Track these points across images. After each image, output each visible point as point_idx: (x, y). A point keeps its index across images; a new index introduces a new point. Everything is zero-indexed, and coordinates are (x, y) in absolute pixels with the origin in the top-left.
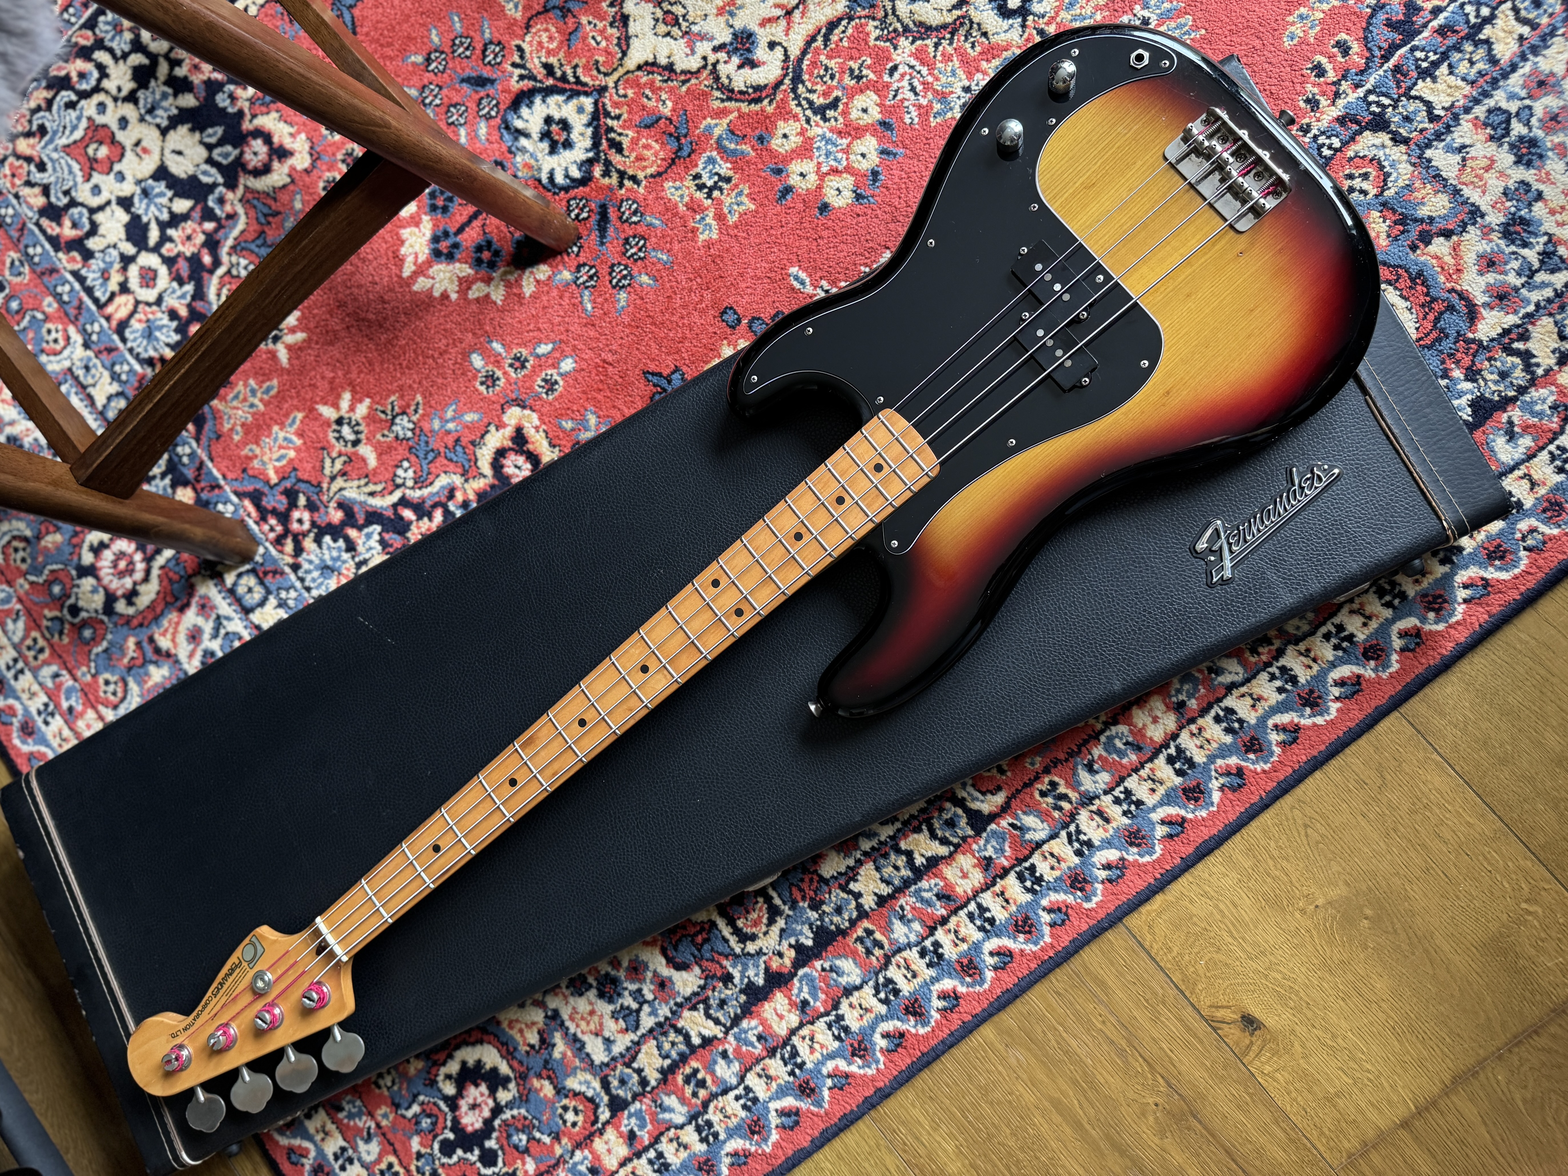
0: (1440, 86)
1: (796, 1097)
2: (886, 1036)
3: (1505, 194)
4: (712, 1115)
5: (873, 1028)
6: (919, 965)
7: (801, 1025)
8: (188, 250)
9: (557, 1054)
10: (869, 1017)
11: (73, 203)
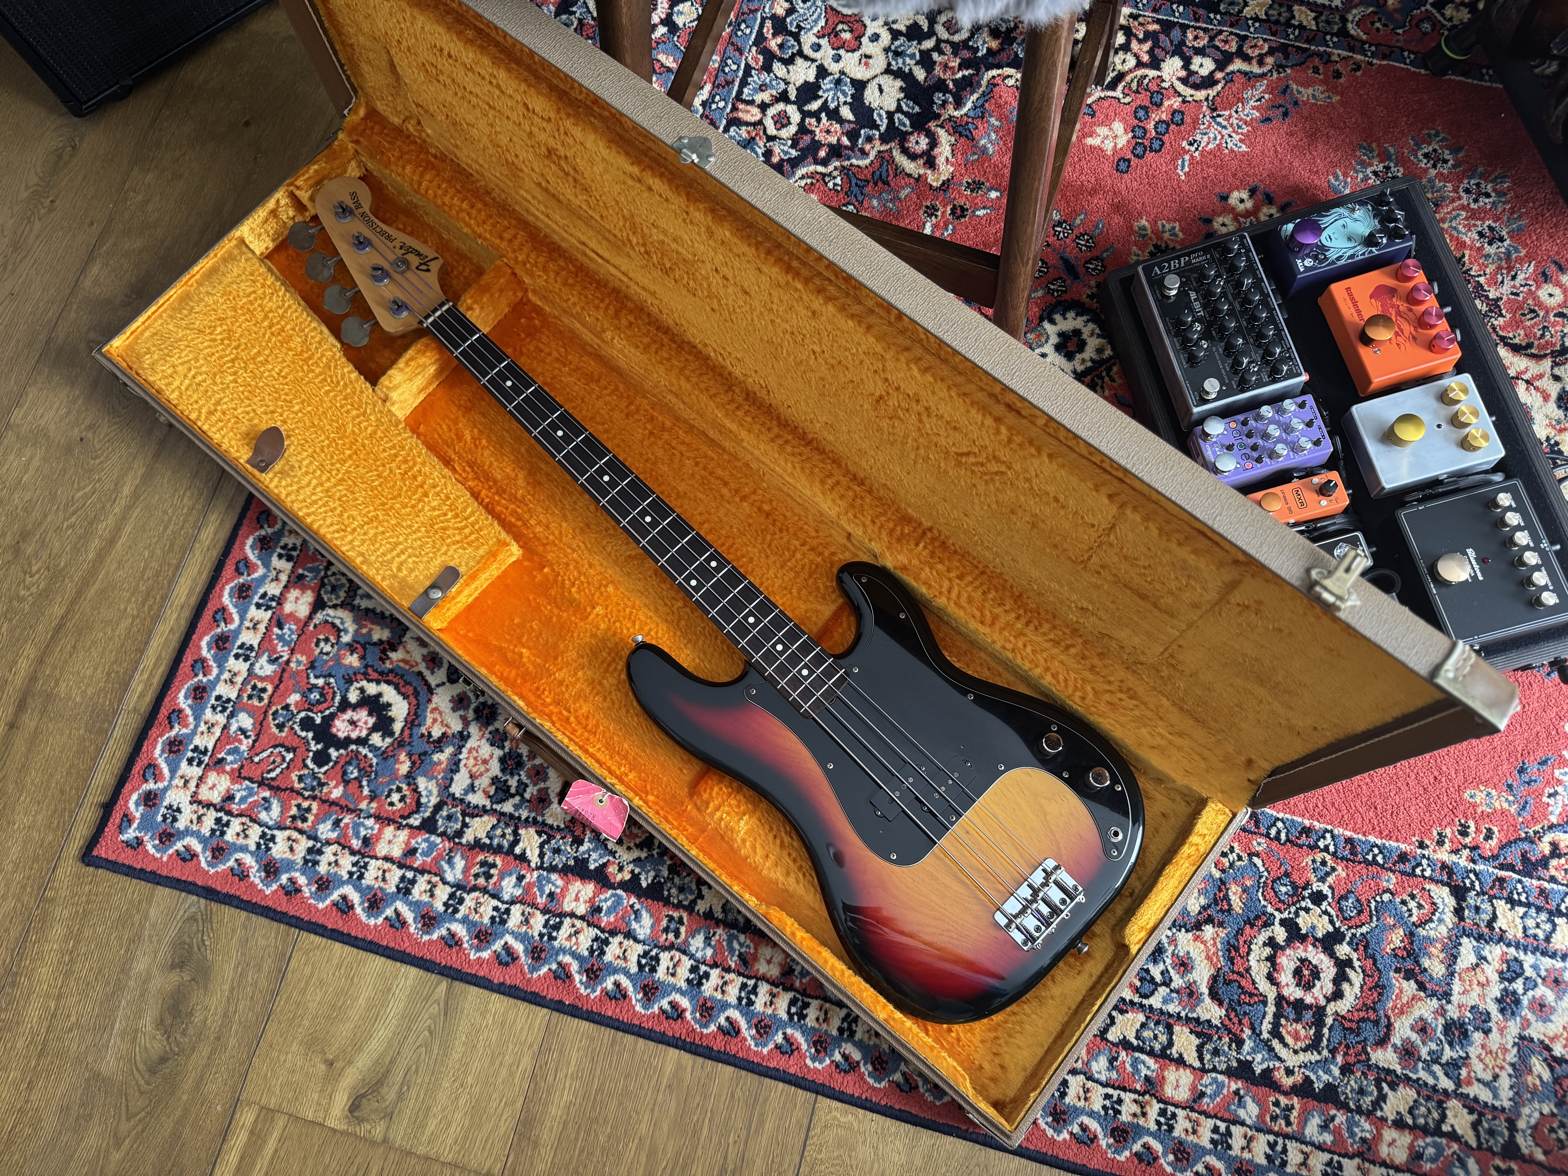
0: (1509, 914)
1: (526, 951)
2: (617, 985)
3: (1473, 1007)
4: (470, 900)
5: (615, 971)
6: (683, 972)
7: (582, 918)
8: (820, 136)
9: (436, 757)
10: (621, 963)
11: (796, 36)
